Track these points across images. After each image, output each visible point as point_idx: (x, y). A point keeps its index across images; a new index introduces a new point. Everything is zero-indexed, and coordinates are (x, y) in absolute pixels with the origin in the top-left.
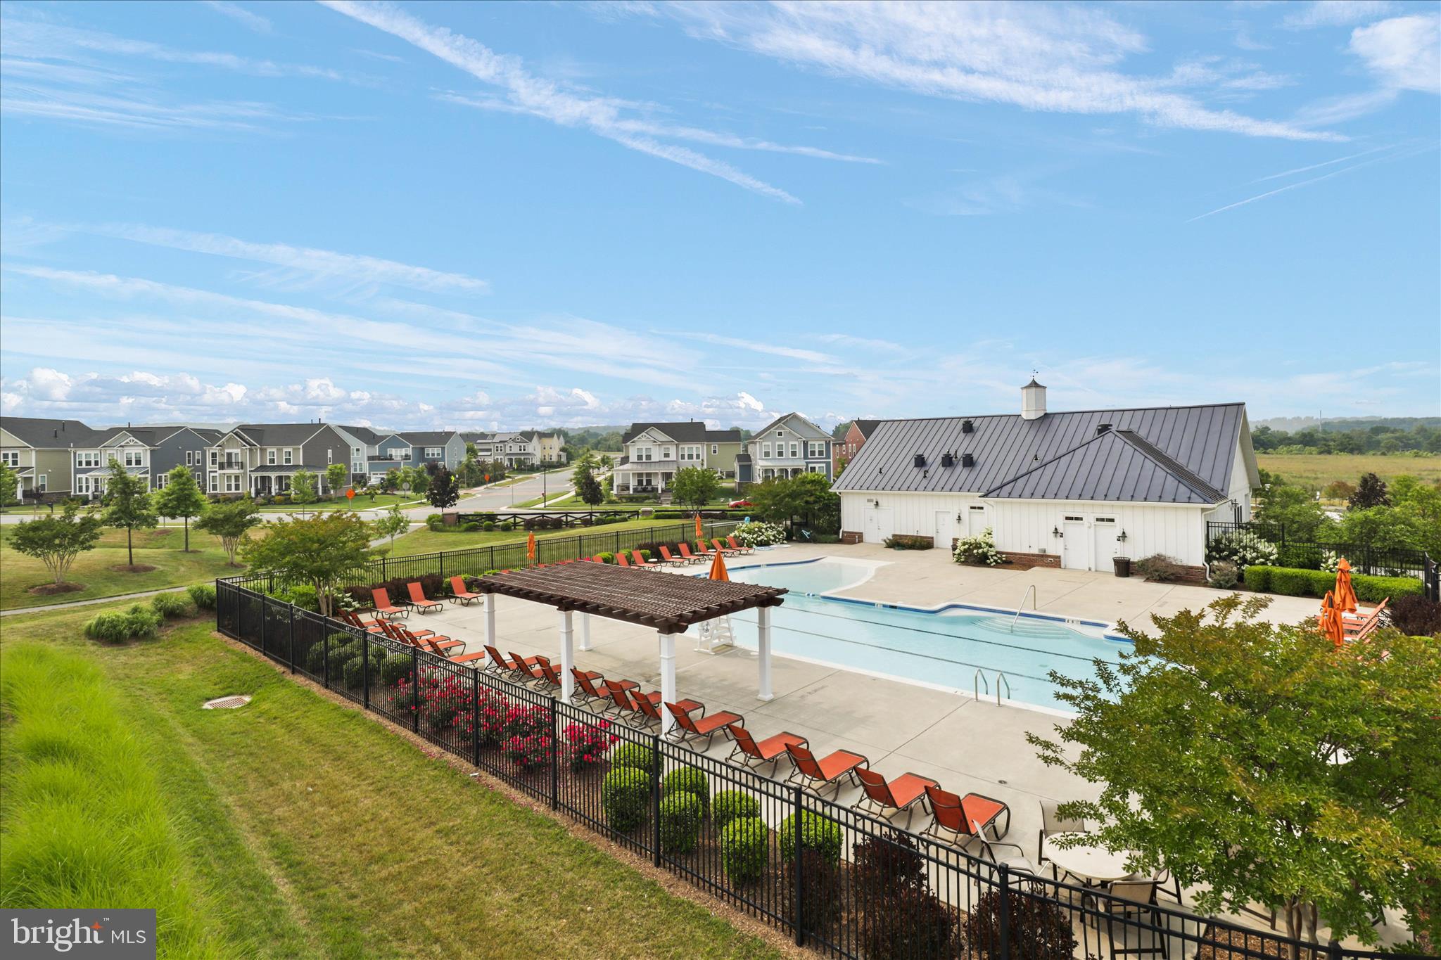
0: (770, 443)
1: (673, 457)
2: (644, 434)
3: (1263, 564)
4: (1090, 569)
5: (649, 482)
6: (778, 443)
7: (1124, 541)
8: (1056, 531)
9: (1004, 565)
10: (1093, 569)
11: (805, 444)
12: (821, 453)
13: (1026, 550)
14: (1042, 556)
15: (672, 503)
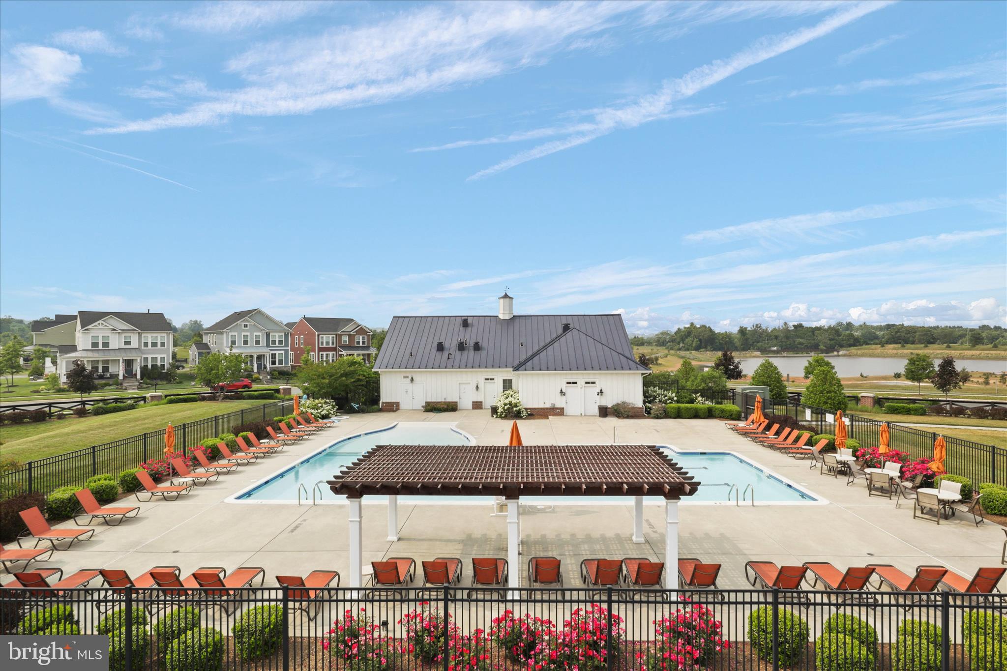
0: (236, 334)
1: (135, 344)
2: (100, 322)
3: (670, 403)
4: (581, 414)
5: (106, 369)
6: (243, 334)
7: (601, 395)
8: (561, 392)
9: (530, 417)
10: (583, 414)
11: (268, 335)
12: (280, 342)
13: (542, 406)
14: (553, 409)
15: (138, 388)
